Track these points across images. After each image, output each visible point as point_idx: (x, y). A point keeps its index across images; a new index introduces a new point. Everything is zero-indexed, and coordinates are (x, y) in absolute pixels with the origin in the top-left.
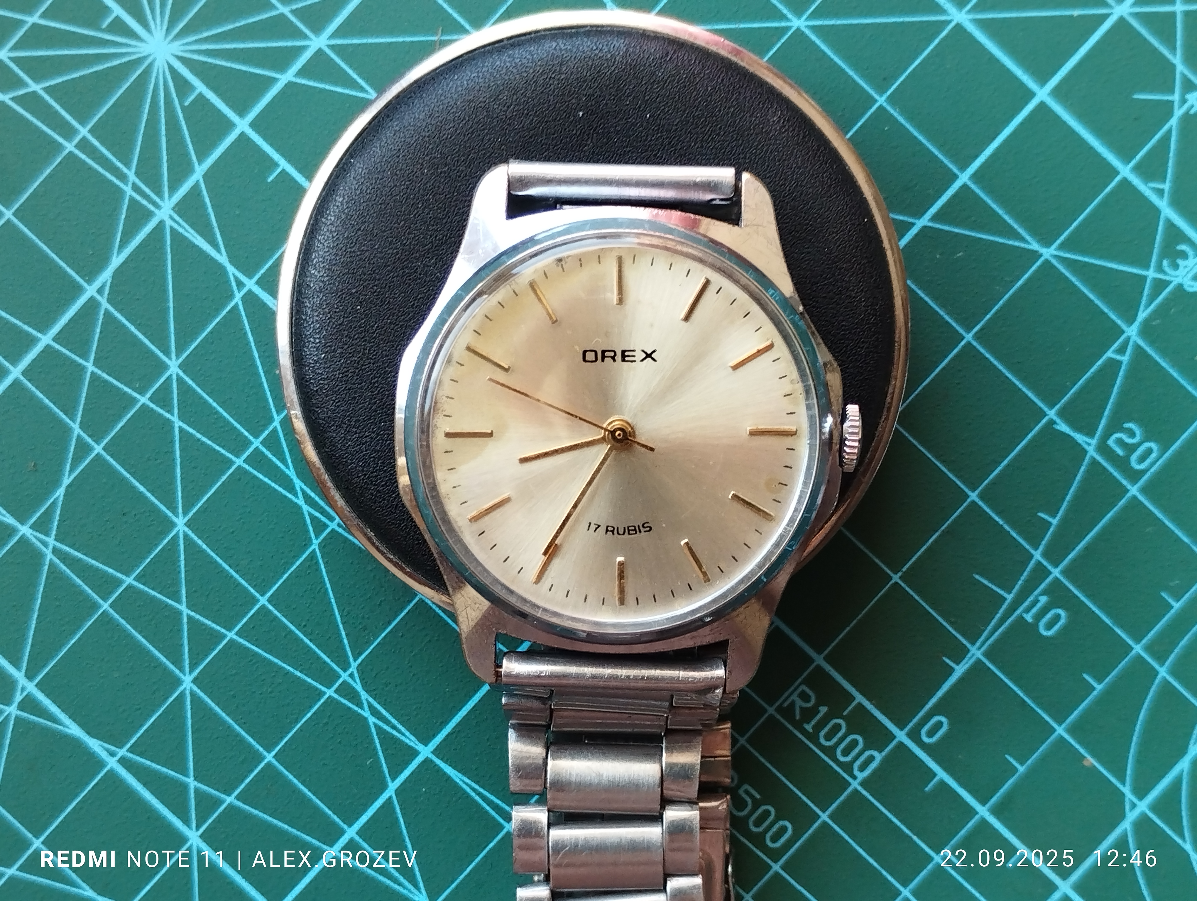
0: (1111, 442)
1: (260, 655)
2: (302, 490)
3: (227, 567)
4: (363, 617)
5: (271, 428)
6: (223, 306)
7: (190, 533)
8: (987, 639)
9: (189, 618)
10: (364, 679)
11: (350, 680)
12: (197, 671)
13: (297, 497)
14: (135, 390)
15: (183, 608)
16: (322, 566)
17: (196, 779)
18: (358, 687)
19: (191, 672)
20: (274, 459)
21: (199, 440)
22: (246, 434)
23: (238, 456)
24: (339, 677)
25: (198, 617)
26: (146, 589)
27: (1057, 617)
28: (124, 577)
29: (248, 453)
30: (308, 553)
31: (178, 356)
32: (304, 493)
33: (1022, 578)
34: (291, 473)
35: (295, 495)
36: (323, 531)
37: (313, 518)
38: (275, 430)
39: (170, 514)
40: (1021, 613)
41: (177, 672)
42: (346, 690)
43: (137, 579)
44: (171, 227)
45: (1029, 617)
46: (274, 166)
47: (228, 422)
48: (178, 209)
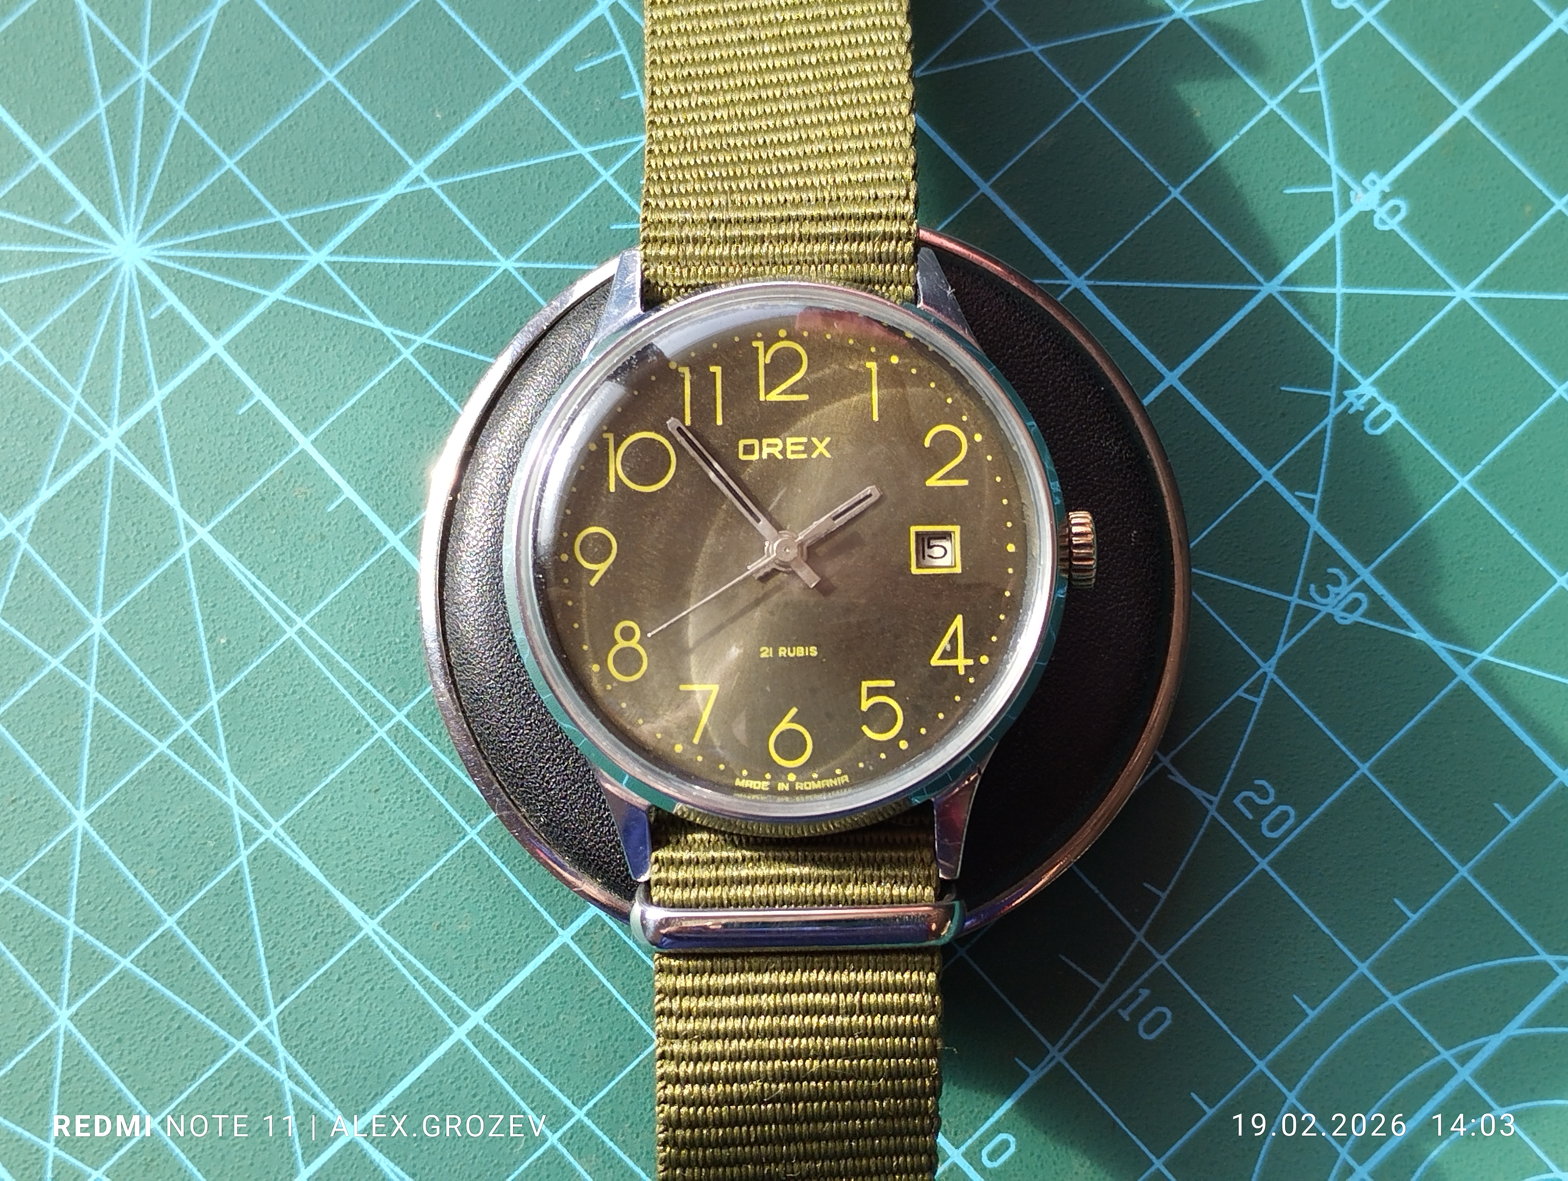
0: (1237, 801)
1: (158, 991)
2: (235, 786)
3: (132, 877)
4: (292, 952)
5: (207, 707)
6: (168, 555)
8: (1070, 1040)
10: (284, 1031)
11: (267, 1032)
13: (228, 796)
16: (249, 884)
18: (276, 1041)
20: (205, 746)
21: (117, 716)
22: (175, 712)
23: (160, 741)
24: (253, 1026)
27: (1162, 1017)
29: (175, 736)
30: (233, 865)
31: (104, 613)
32: (237, 792)
33: (1120, 964)
34: (224, 765)
35: (226, 793)
36: (256, 839)
37: (244, 824)
38: (211, 711)
40: (1116, 1009)
42: (261, 1045)
44: (116, 458)
45: (1125, 1015)
46: (246, 395)
47: (156, 698)
48: (128, 438)
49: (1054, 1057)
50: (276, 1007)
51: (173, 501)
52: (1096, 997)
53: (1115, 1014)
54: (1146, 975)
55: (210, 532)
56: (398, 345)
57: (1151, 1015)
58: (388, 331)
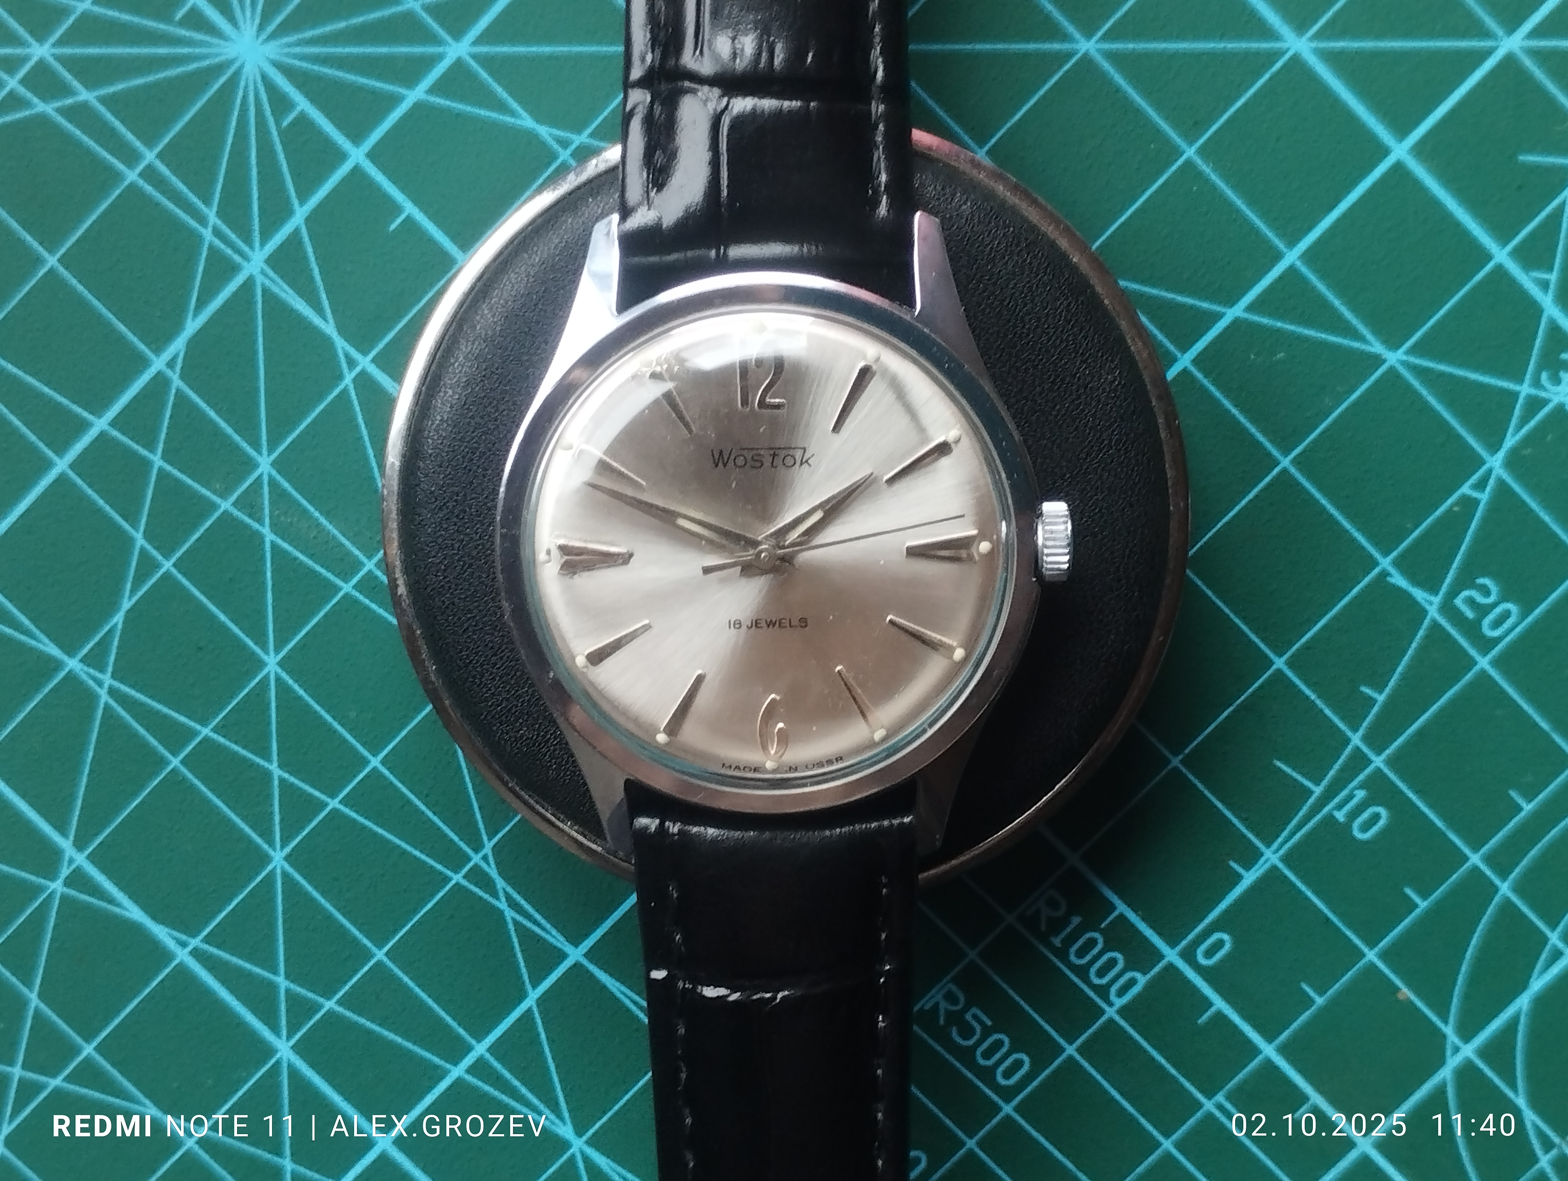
0: (1459, 602)
1: (370, 830)
3: (331, 719)
6: (330, 387)
7: (284, 676)
8: (1286, 841)
9: (282, 781)
10: (500, 863)
11: (483, 864)
12: (291, 846)
14: (214, 492)
15: (274, 768)
17: (287, 977)
18: (493, 871)
19: (282, 848)
21: (296, 559)
22: (357, 552)
23: (345, 581)
24: (469, 859)
25: (292, 779)
26: (228, 743)
27: (1376, 817)
28: (198, 727)
29: (358, 577)
31: (270, 451)
33: (1336, 767)
39: (257, 649)
40: (1332, 810)
41: (265, 846)
42: (478, 876)
43: (214, 730)
44: (263, 285)
45: (1340, 816)
46: (397, 209)
47: (334, 538)
48: (273, 261)
49: (1267, 860)
50: (490, 839)
51: (329, 328)
52: (1311, 800)
53: (1330, 817)
54: (1361, 777)
55: (373, 361)
56: (556, 146)
57: (1365, 815)
58: (544, 131)
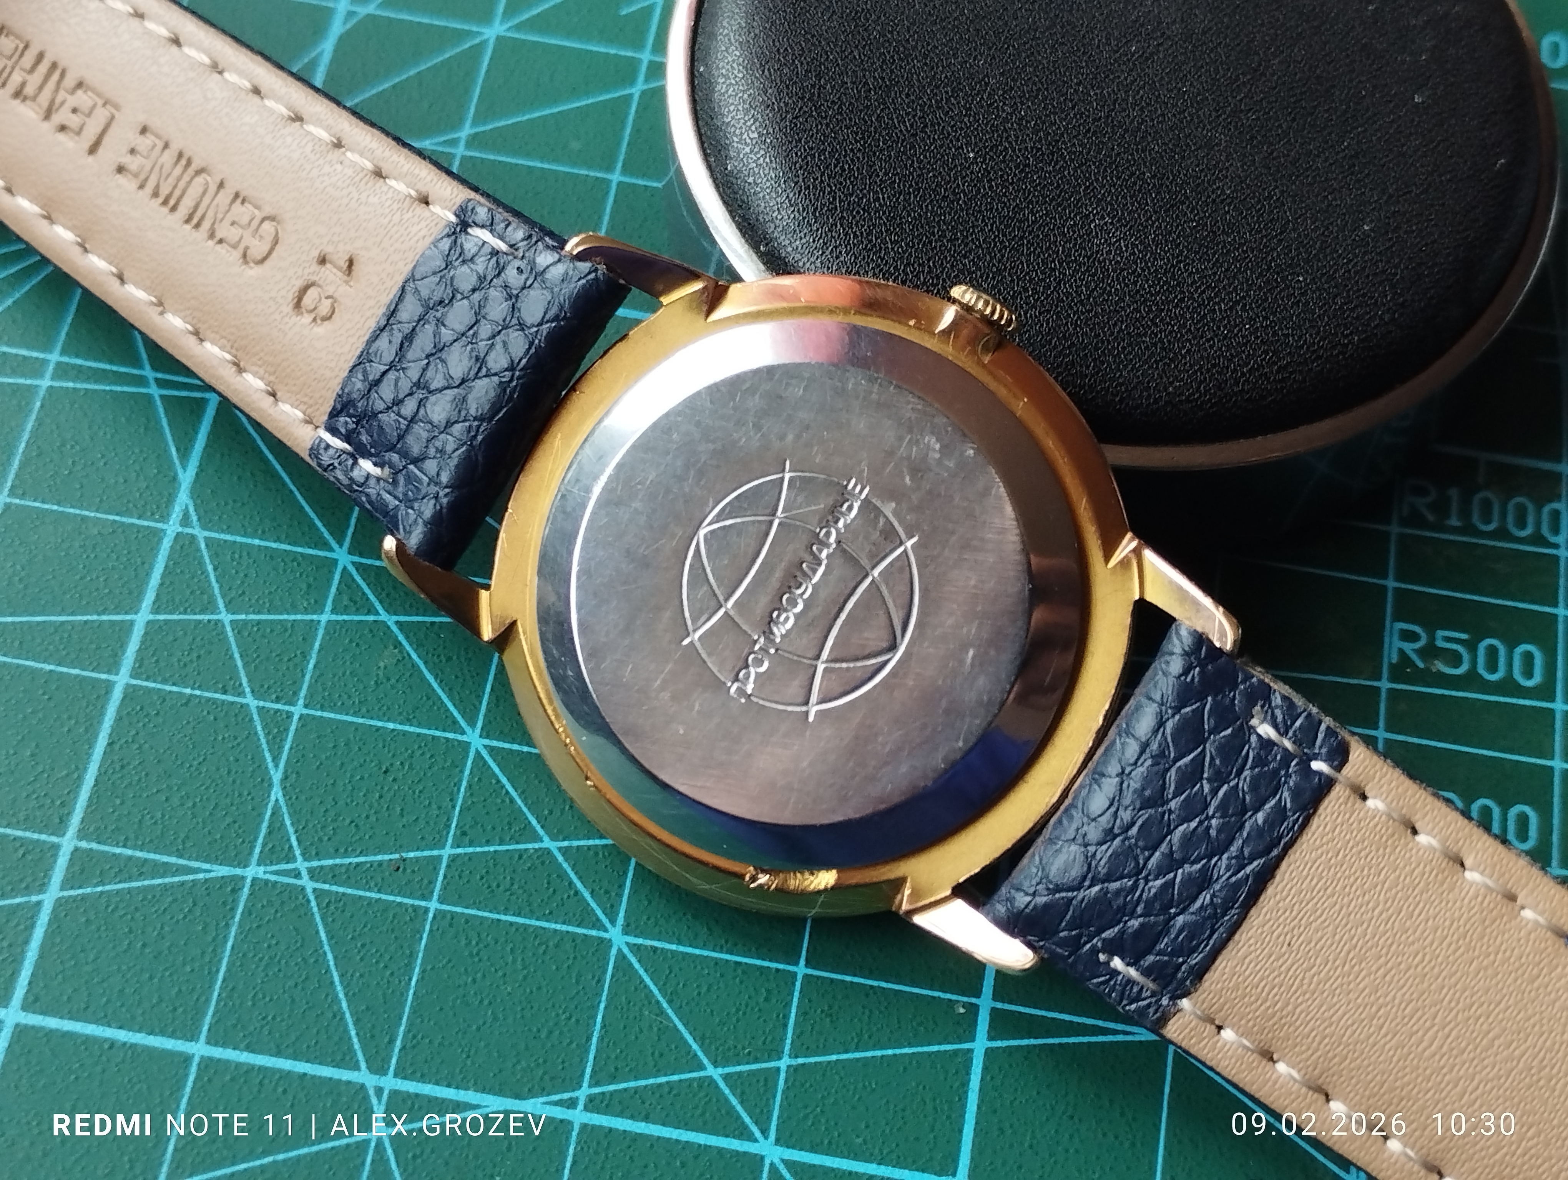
7: (495, 743)
9: (564, 851)
12: (622, 914)
14: (306, 611)
15: (547, 843)
17: (716, 1064)
19: (613, 922)
25: (575, 843)
26: (478, 849)
28: (435, 853)
39: (451, 736)
41: (594, 933)
43: (457, 845)
